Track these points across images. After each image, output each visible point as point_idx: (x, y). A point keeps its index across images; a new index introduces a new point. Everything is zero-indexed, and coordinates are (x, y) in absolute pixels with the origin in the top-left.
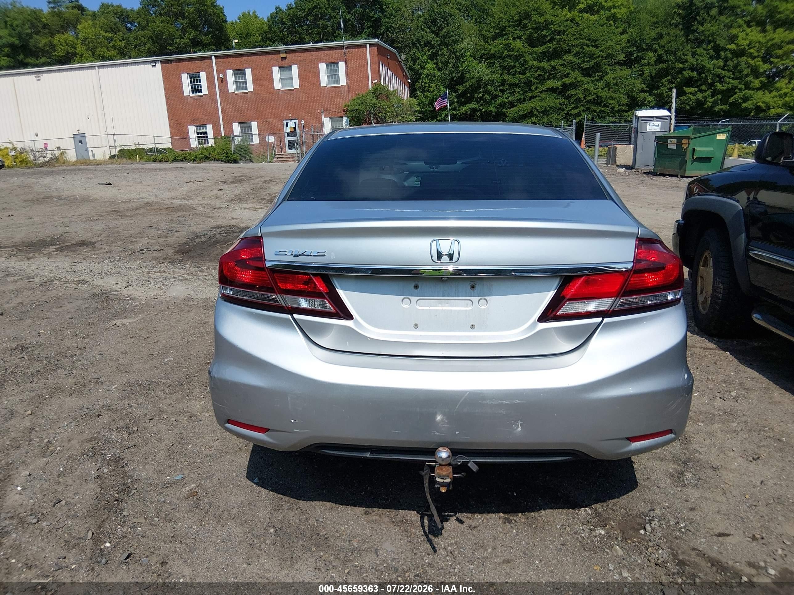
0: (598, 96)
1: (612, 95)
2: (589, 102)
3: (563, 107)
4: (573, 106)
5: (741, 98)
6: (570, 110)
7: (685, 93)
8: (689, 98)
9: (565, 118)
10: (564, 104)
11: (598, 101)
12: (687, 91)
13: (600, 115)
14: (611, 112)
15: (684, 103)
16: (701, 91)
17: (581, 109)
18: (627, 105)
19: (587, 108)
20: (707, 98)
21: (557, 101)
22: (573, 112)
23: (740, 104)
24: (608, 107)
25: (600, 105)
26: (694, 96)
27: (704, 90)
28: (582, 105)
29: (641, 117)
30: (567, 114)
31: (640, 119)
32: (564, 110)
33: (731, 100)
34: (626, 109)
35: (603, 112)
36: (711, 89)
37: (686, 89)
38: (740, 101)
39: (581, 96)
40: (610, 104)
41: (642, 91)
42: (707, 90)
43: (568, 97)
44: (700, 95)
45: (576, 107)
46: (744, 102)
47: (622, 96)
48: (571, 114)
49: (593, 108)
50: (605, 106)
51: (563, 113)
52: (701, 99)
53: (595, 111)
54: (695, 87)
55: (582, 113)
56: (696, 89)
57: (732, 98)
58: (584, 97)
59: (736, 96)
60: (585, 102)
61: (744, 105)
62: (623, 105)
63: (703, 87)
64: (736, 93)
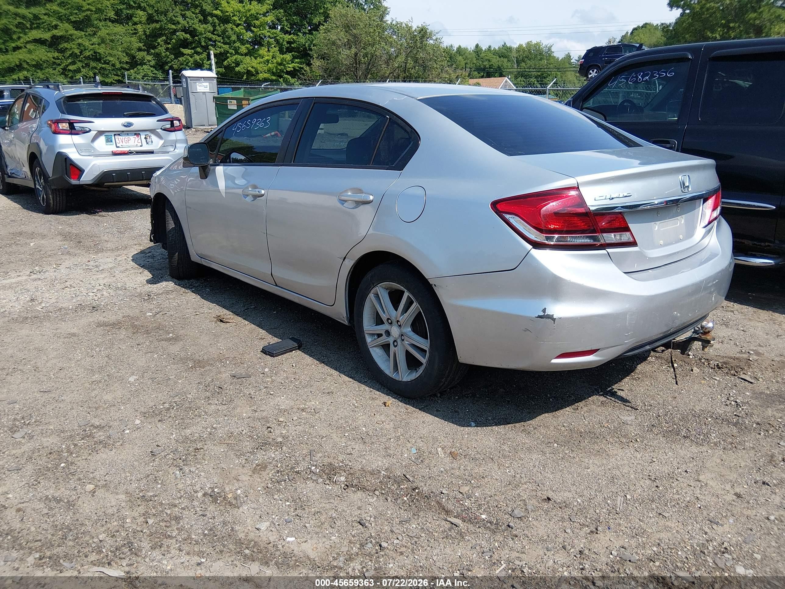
0: (95, 53)
1: (111, 52)
2: (88, 58)
3: (58, 61)
4: (70, 61)
5: (233, 63)
6: (67, 66)
7: (183, 55)
8: (187, 59)
9: (62, 74)
10: (59, 59)
11: (97, 57)
12: (184, 52)
13: (102, 72)
14: (112, 70)
15: (183, 64)
16: (198, 53)
17: (79, 64)
18: (127, 63)
19: (86, 64)
20: (203, 60)
21: (49, 54)
22: (71, 68)
23: (233, 68)
24: (108, 64)
25: (101, 63)
26: (191, 57)
27: (199, 52)
28: (79, 61)
29: (189, 77)
30: (64, 69)
31: (189, 79)
32: (59, 65)
33: (225, 63)
34: (127, 67)
35: (104, 69)
36: (205, 51)
37: (183, 50)
38: (233, 65)
39: (77, 51)
40: (110, 61)
41: (140, 50)
42: (202, 53)
43: (62, 51)
44: (197, 57)
45: (74, 63)
46: (236, 66)
47: (120, 53)
48: (70, 70)
49: (93, 64)
50: (105, 63)
51: (59, 68)
52: (199, 61)
53: (96, 68)
54: (191, 49)
55: (82, 70)
56: (193, 51)
57: (226, 62)
58: (81, 52)
59: (228, 60)
60: (82, 58)
61: (237, 69)
62: (123, 63)
63: (199, 50)
64: (228, 57)
